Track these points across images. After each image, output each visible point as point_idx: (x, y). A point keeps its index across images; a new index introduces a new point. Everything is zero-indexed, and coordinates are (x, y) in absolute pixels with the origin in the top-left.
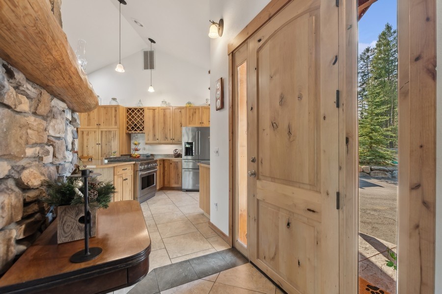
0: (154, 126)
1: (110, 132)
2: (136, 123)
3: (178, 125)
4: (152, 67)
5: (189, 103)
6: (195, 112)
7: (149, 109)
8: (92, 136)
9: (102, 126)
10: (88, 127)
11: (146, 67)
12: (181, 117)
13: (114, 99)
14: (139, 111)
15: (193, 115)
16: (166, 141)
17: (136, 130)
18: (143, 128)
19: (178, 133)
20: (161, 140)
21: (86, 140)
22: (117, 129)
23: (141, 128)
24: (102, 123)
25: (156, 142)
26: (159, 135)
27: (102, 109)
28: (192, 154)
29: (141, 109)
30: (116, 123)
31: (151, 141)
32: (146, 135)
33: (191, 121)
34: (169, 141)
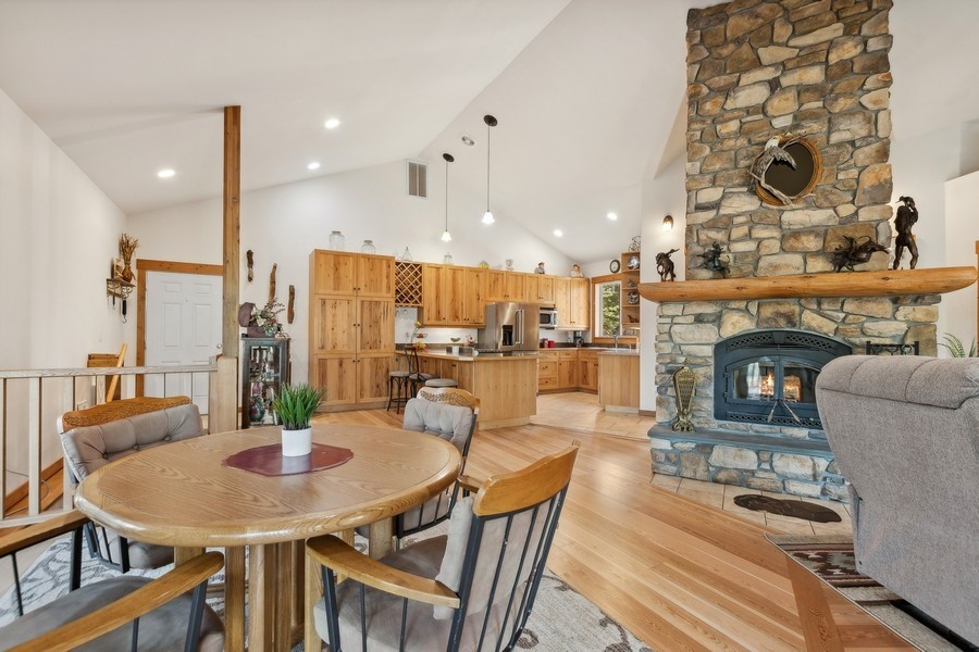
0: (437, 297)
1: (378, 303)
2: (407, 288)
3: (475, 299)
4: (423, 193)
5: (483, 263)
6: (498, 279)
7: (430, 266)
8: (342, 310)
9: (362, 293)
10: (336, 292)
11: (412, 192)
12: (479, 284)
13: (369, 242)
14: (416, 274)
15: (494, 283)
16: (457, 323)
17: (407, 302)
18: (420, 298)
19: (474, 310)
20: (448, 321)
21: (329, 318)
22: (391, 297)
23: (416, 298)
24: (362, 287)
25: (442, 322)
26: (446, 312)
27: (362, 260)
28: (510, 344)
29: (416, 265)
30: (389, 288)
31: (433, 322)
32: (425, 311)
33: (492, 292)
34: (461, 323)
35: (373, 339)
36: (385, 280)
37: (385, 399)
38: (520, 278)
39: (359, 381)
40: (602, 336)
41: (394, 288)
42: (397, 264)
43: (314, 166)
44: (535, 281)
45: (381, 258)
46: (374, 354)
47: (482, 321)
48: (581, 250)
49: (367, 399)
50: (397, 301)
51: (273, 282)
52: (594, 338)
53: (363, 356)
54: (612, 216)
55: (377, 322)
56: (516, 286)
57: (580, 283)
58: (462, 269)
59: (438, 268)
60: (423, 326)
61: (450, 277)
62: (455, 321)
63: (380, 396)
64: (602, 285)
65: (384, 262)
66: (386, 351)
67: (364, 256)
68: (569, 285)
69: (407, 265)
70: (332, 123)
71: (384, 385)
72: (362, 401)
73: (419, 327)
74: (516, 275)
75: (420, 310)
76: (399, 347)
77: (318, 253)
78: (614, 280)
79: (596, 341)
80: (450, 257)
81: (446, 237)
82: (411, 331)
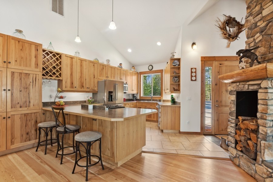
0: (71, 75)
1: (27, 75)
2: (51, 67)
3: (92, 77)
5: (96, 59)
6: (103, 68)
7: (66, 56)
11: (54, 10)
12: (95, 70)
13: (19, 31)
14: (54, 56)
15: (102, 70)
16: (83, 89)
17: (51, 76)
18: (60, 74)
19: (92, 83)
20: (78, 88)
22: (39, 72)
23: (58, 74)
24: (13, 62)
25: (74, 89)
26: (77, 84)
27: (13, 42)
28: (112, 101)
29: (58, 54)
30: (37, 65)
31: (68, 89)
32: (64, 82)
33: (101, 75)
34: (85, 89)
35: (23, 100)
36: (33, 60)
37: (34, 142)
38: (113, 69)
39: (9, 133)
40: (143, 96)
41: (41, 66)
42: (44, 51)
44: (119, 71)
45: (31, 43)
46: (25, 111)
47: (96, 89)
48: (136, 60)
49: (18, 145)
50: (43, 75)
52: (140, 97)
53: (12, 113)
54: (159, 44)
55: (27, 88)
56: (112, 72)
57: (135, 74)
58: (85, 60)
59: (72, 58)
60: (63, 91)
61: (79, 64)
62: (82, 89)
63: (30, 140)
64: (143, 75)
65: (33, 48)
66: (35, 107)
67: (14, 38)
68: (132, 74)
69: (51, 53)
71: (33, 132)
72: (13, 147)
73: (61, 92)
74: (112, 67)
75: (60, 82)
76: (45, 104)
78: (150, 73)
79: (141, 98)
80: (79, 53)
81: (78, 40)
82: (54, 94)
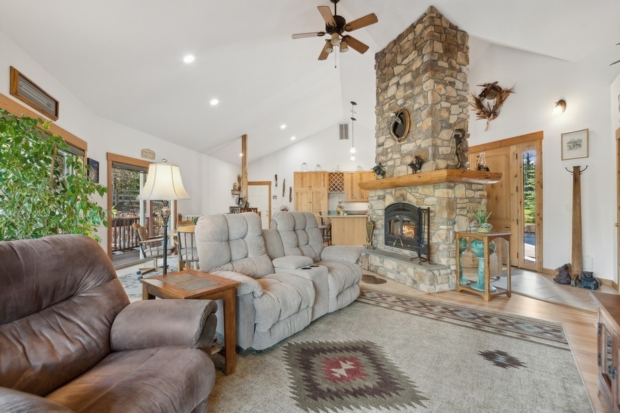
0: (352, 187)
1: (319, 192)
2: (336, 185)
4: (347, 137)
7: (348, 173)
8: (305, 196)
9: (313, 188)
10: (302, 189)
11: (341, 138)
13: (319, 166)
14: (339, 175)
16: (363, 200)
17: (336, 191)
18: (343, 189)
20: (358, 199)
21: (299, 199)
22: (325, 189)
23: (341, 189)
24: (313, 186)
25: (355, 200)
26: (357, 195)
27: (313, 174)
29: (341, 173)
30: (324, 185)
31: (350, 200)
32: (346, 195)
35: (318, 208)
36: (322, 182)
41: (327, 185)
42: (331, 174)
43: (293, 138)
45: (320, 173)
51: (284, 186)
55: (319, 201)
58: (365, 173)
59: (352, 174)
61: (358, 177)
65: (322, 174)
69: (336, 173)
70: (283, 127)
77: (295, 173)
